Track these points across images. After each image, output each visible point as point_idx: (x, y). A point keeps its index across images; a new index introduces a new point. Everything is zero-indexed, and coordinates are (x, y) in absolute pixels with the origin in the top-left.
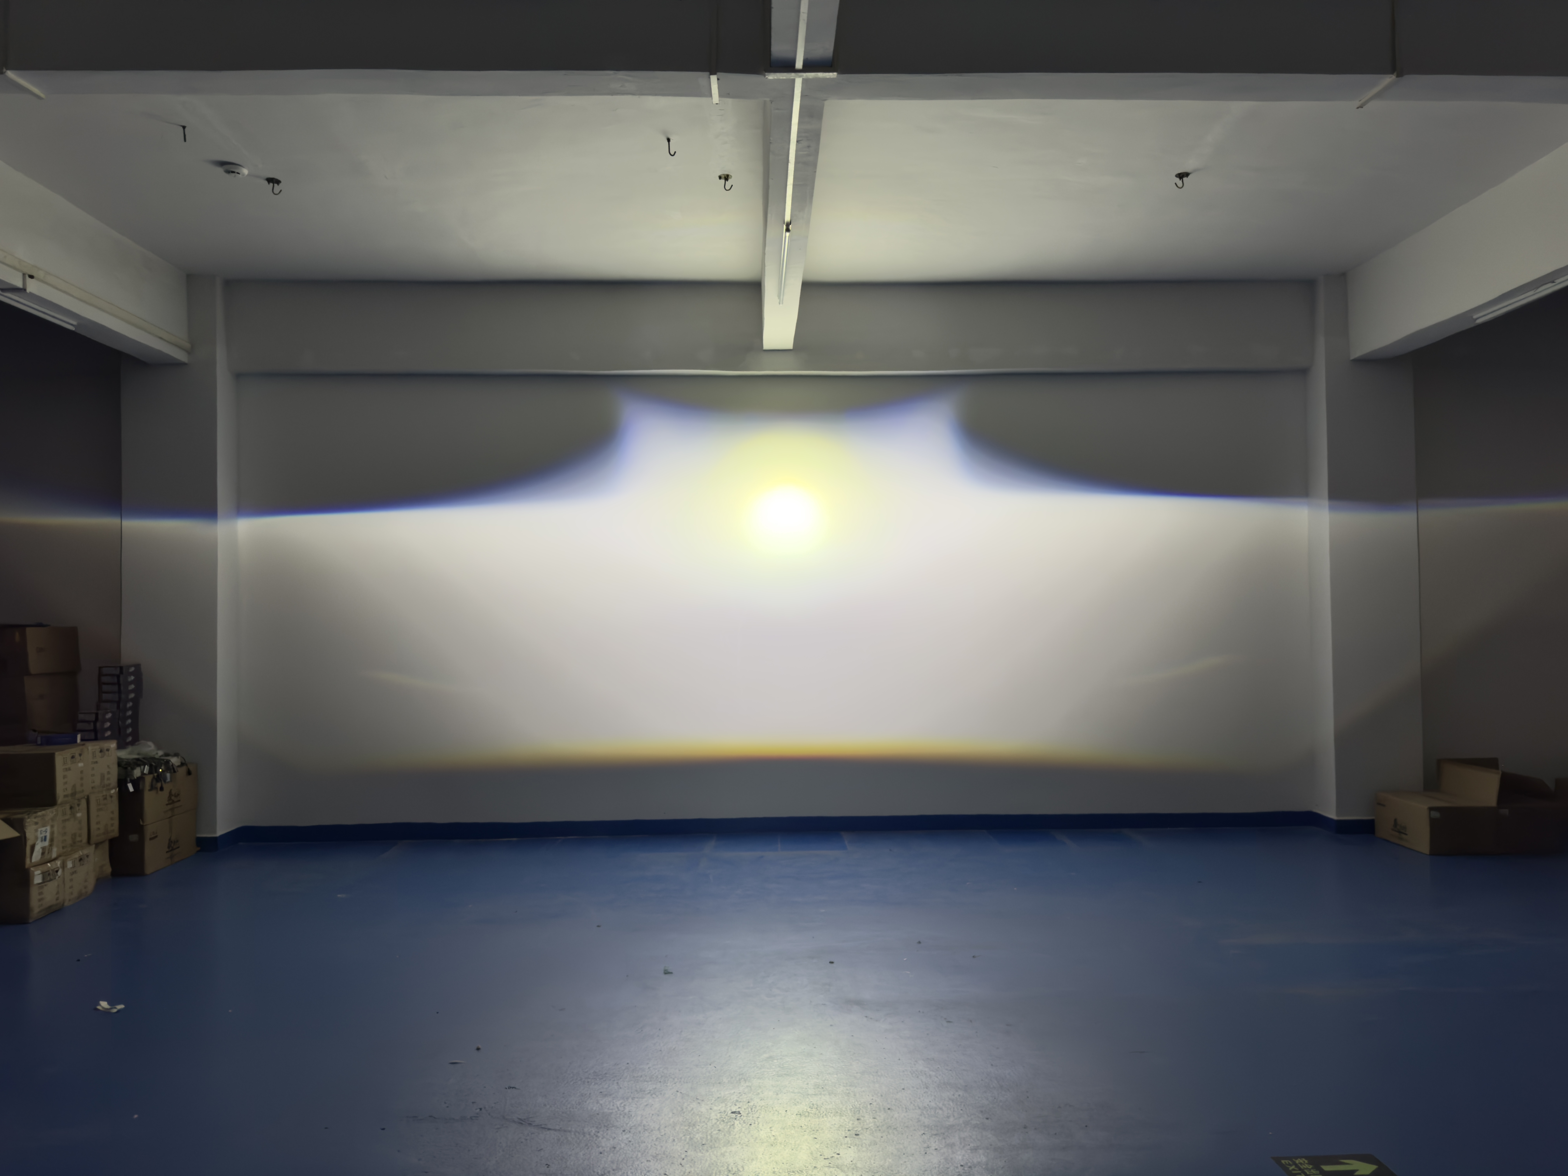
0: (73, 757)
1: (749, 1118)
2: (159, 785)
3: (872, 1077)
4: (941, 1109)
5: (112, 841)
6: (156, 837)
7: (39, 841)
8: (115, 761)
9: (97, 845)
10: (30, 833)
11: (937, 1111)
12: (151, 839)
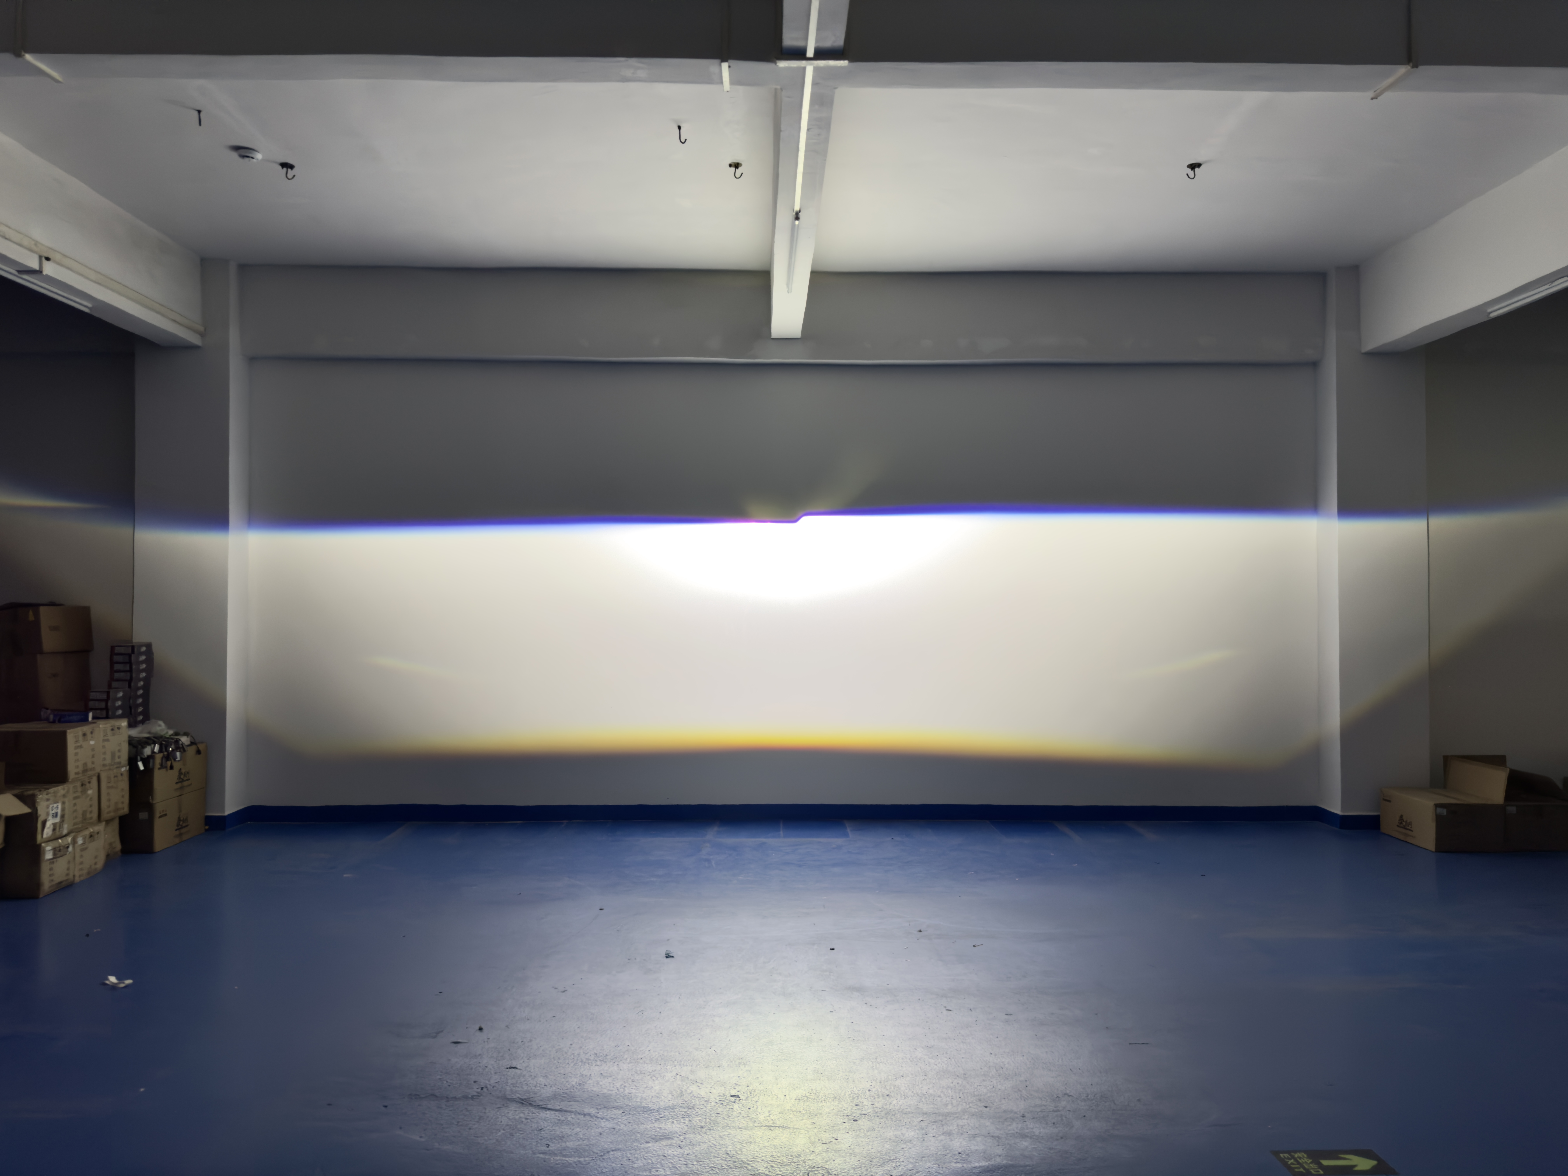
0: (84, 735)
1: (747, 1102)
2: (169, 763)
3: (871, 1063)
4: (939, 1096)
5: (123, 820)
6: (165, 815)
7: (50, 817)
8: (126, 739)
9: (108, 822)
10: (41, 809)
11: (936, 1098)
12: (160, 817)
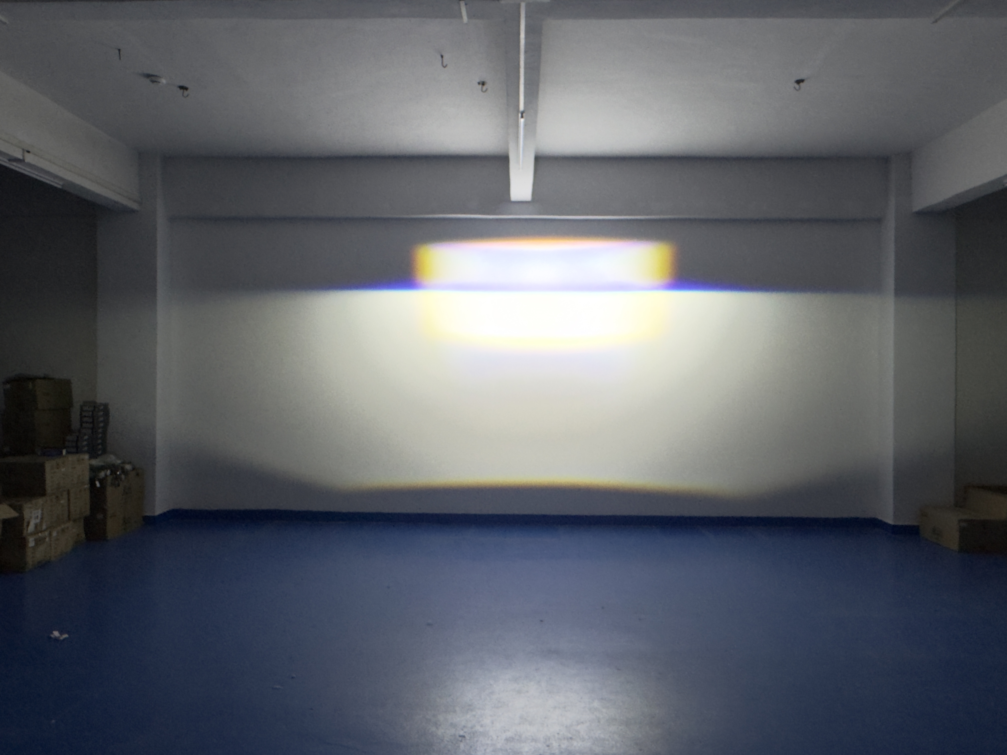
0: (59, 464)
1: (471, 742)
2: (117, 482)
5: (86, 518)
6: (115, 516)
7: (33, 520)
8: (88, 467)
9: (75, 521)
10: (27, 513)
12: (111, 517)
